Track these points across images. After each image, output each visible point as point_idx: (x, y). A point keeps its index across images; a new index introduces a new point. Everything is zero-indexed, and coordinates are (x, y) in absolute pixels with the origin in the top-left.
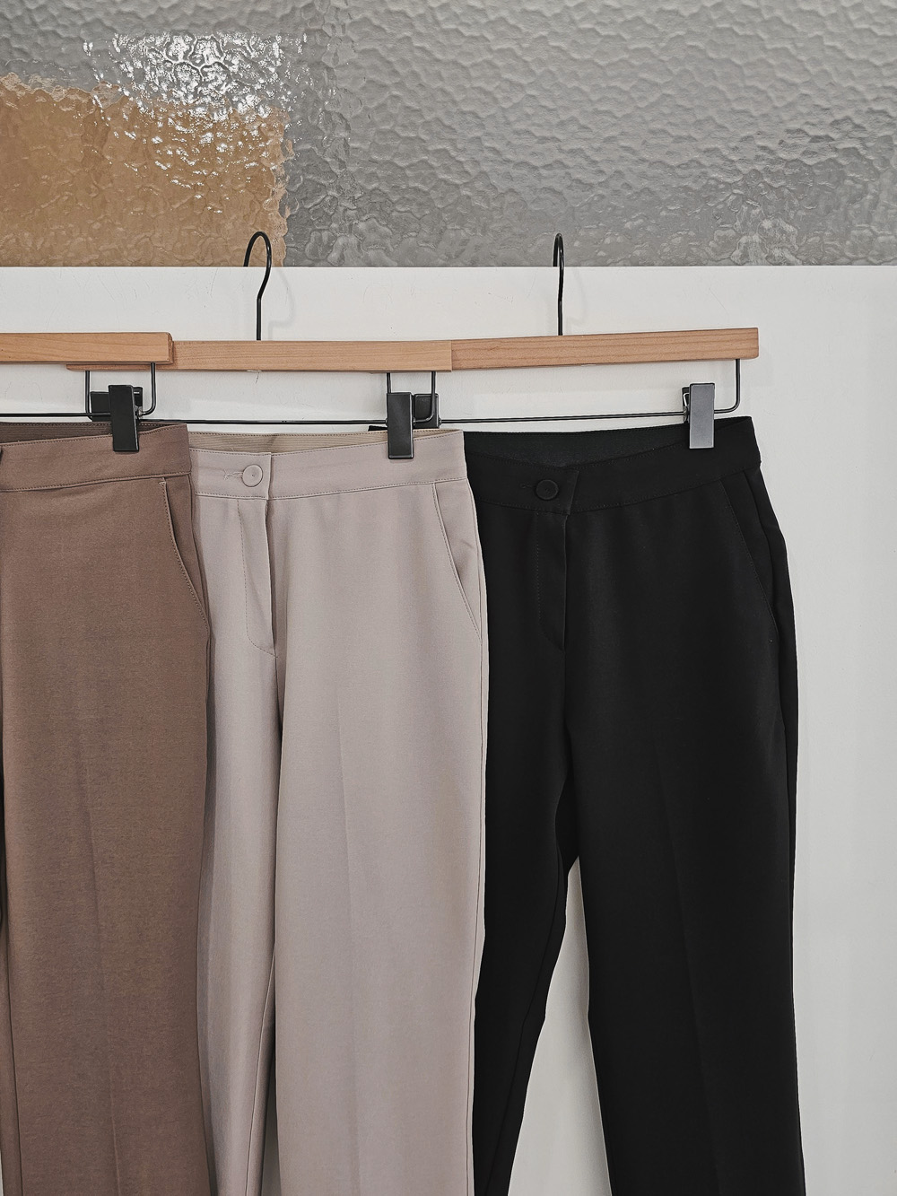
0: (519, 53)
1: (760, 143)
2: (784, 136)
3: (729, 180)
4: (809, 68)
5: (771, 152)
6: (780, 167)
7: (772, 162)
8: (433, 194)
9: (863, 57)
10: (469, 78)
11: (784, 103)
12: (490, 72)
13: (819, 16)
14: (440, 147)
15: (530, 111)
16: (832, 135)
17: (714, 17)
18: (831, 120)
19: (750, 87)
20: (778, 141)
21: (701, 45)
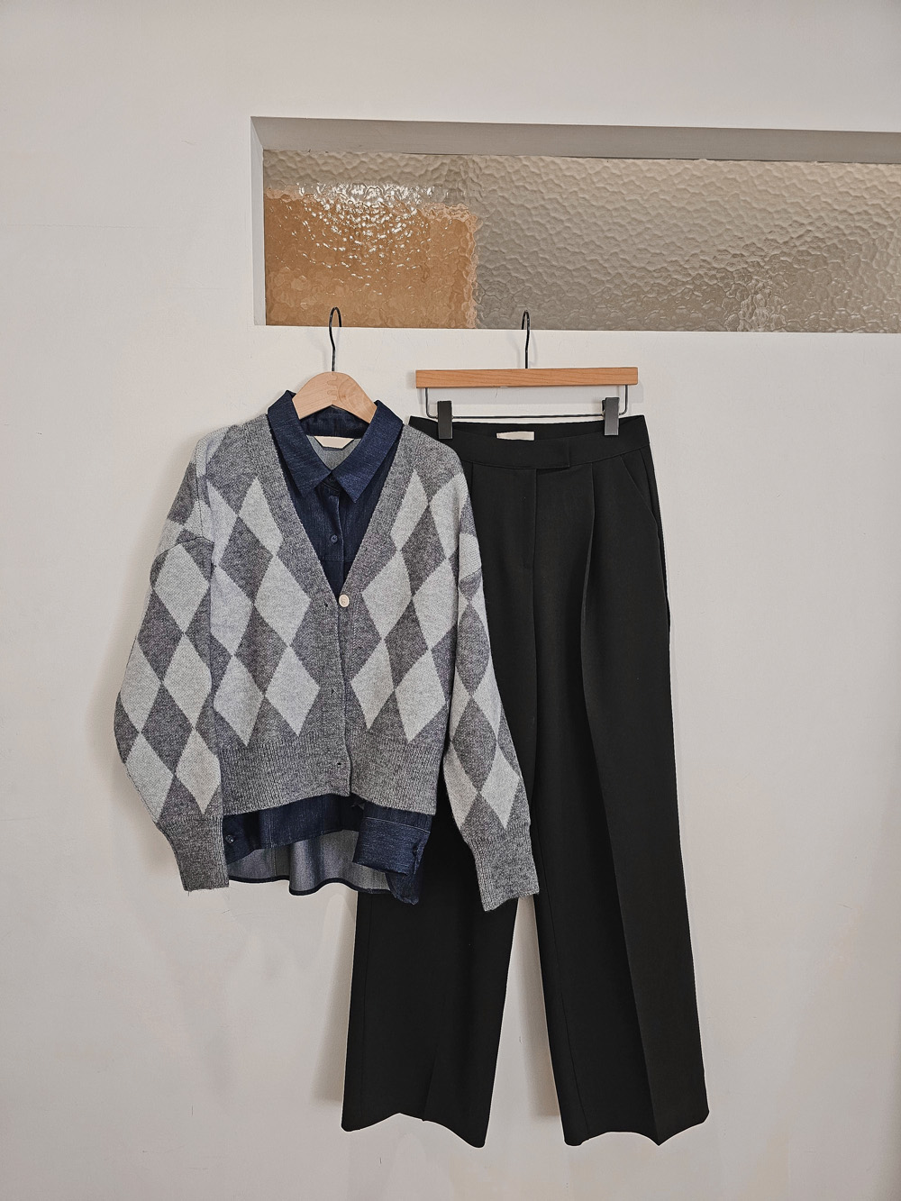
0: (561, 201)
1: (702, 258)
2: (717, 254)
3: (684, 280)
4: (730, 212)
5: (709, 263)
6: (714, 272)
7: (709, 269)
8: (509, 286)
9: (762, 206)
10: (531, 215)
11: (716, 234)
12: (543, 212)
13: (737, 182)
14: (513, 257)
15: (567, 236)
16: (745, 253)
17: (676, 182)
18: (743, 244)
19: (697, 224)
20: (712, 257)
21: (668, 198)
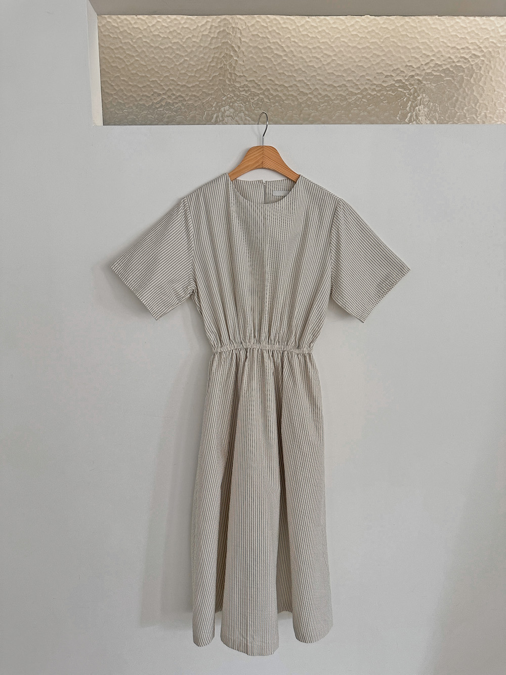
1: (367, 78)
2: (376, 75)
3: (356, 92)
5: (371, 81)
6: (374, 87)
8: (250, 98)
11: (376, 63)
12: (270, 51)
13: (388, 30)
14: (252, 79)
16: (393, 75)
17: (351, 30)
18: (392, 69)
19: (364, 57)
20: (373, 77)
